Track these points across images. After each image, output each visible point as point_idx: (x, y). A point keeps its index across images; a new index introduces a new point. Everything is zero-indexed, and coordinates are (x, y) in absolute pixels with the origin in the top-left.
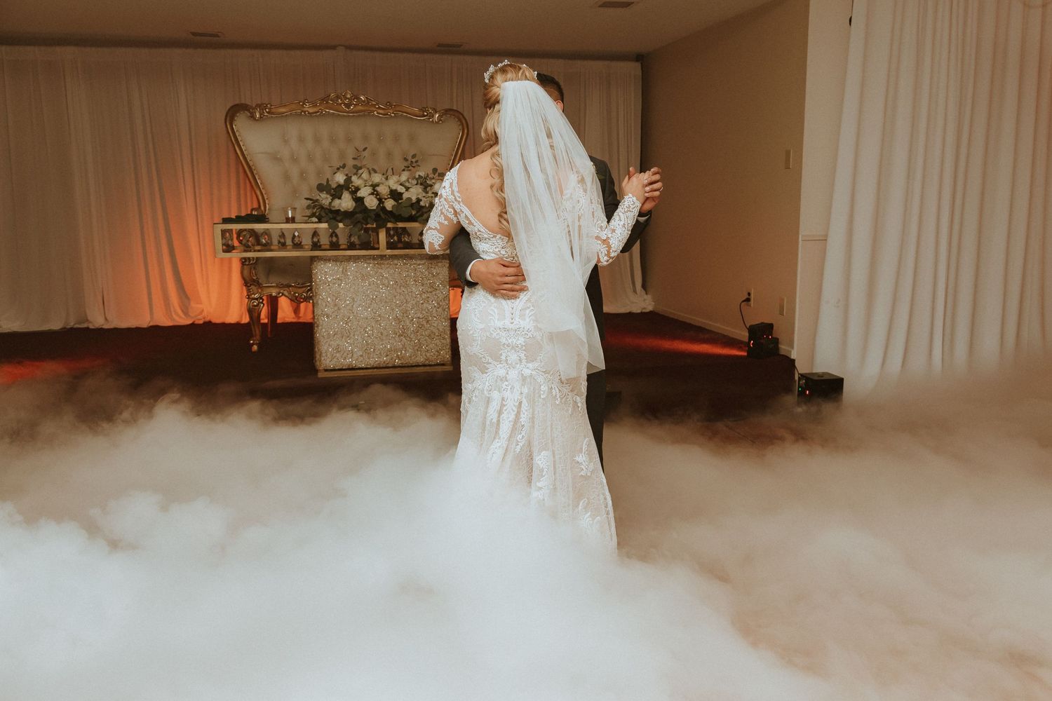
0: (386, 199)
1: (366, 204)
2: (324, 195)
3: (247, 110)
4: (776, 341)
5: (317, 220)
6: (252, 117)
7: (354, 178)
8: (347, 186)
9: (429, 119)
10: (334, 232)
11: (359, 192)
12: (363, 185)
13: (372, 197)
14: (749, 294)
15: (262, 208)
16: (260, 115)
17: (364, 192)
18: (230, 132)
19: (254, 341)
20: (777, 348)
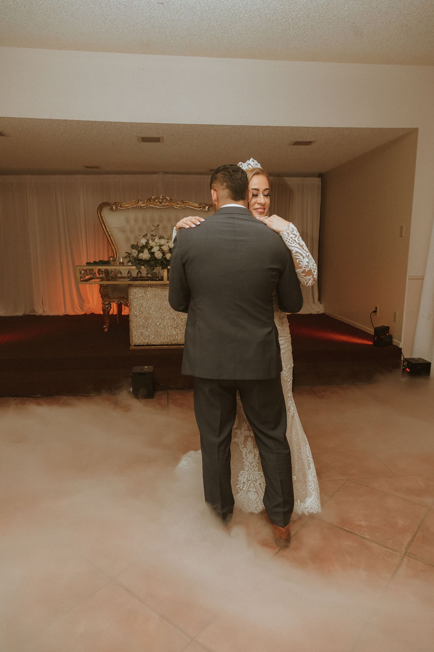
0: (167, 253)
1: (156, 256)
2: (134, 251)
3: (109, 206)
4: (391, 337)
5: (131, 264)
6: (112, 209)
7: (150, 242)
8: (146, 246)
9: (203, 209)
10: (139, 271)
11: (152, 250)
12: (155, 246)
13: (159, 252)
14: (376, 308)
15: (115, 256)
16: (116, 208)
17: (155, 249)
18: (100, 217)
19: (106, 326)
20: (391, 341)
